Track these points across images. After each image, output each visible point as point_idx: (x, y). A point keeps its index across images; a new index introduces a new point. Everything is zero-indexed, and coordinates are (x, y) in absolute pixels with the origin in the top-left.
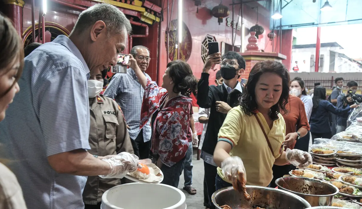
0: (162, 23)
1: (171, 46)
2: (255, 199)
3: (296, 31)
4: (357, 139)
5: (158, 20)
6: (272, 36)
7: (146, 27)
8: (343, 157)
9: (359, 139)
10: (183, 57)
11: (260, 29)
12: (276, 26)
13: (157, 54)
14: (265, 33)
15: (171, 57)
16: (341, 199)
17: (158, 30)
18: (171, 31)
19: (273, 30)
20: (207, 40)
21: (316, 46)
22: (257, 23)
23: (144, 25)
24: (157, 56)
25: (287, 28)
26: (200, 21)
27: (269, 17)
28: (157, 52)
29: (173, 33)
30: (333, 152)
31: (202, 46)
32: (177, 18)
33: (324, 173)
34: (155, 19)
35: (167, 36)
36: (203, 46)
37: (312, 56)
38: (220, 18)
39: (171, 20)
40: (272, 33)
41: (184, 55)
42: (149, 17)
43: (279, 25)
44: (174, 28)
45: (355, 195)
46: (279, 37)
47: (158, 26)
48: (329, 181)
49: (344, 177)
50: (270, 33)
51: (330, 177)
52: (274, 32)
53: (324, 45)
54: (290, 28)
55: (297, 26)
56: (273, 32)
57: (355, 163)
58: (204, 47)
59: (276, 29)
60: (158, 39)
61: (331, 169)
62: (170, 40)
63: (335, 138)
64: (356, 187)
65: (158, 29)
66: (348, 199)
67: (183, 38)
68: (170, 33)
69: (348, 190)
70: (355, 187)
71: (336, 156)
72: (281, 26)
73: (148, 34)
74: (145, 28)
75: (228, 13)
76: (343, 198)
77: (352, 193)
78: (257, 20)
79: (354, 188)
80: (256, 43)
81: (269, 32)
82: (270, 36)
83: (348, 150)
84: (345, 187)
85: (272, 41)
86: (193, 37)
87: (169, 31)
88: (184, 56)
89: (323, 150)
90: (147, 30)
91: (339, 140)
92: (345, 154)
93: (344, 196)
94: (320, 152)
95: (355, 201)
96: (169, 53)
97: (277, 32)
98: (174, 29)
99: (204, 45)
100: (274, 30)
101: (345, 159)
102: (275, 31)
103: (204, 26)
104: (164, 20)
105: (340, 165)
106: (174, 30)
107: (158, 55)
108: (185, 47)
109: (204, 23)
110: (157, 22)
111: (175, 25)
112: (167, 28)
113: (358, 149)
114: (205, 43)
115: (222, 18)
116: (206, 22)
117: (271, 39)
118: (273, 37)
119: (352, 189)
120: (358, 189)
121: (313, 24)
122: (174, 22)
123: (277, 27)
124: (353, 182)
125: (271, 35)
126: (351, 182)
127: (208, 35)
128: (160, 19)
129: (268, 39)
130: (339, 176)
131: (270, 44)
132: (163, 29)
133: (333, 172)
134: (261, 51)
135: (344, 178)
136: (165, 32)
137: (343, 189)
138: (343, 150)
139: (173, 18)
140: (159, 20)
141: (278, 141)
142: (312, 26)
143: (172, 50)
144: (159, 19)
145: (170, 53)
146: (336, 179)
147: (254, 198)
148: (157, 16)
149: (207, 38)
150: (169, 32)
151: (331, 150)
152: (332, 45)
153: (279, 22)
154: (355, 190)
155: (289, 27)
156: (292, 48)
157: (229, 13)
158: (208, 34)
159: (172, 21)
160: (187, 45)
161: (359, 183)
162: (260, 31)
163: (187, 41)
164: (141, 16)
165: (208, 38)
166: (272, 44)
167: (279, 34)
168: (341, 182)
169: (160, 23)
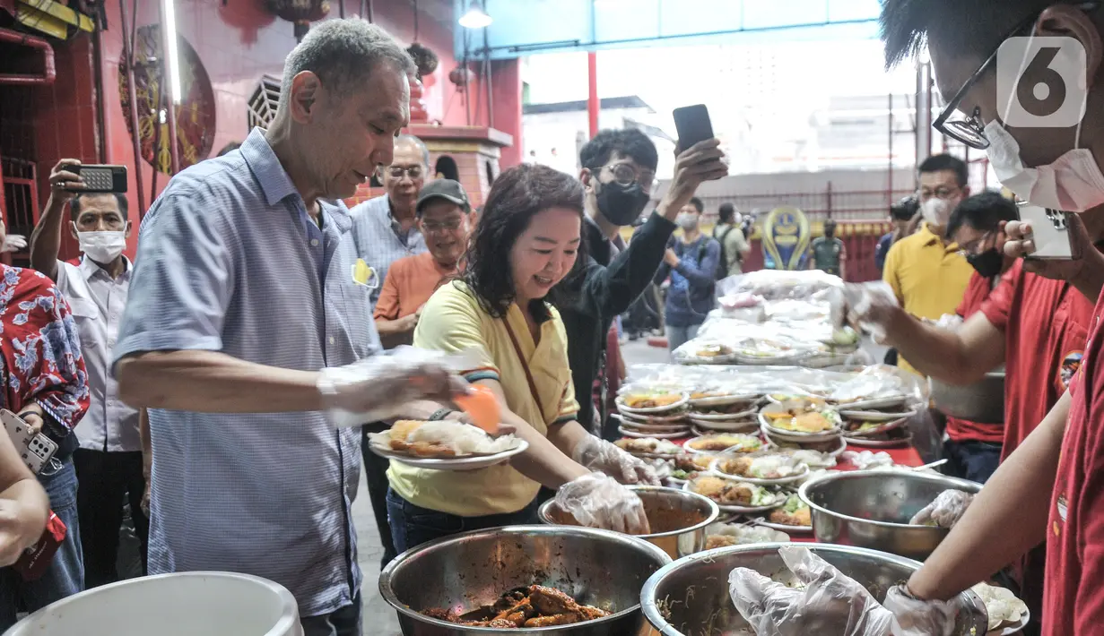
0: (103, 36)
1: (144, 115)
2: (504, 565)
3: (527, 62)
4: (732, 356)
5: (86, 24)
6: (463, 79)
7: (44, 48)
8: (706, 409)
9: (737, 354)
10: (188, 152)
11: (427, 57)
12: (472, 48)
13: (97, 142)
14: (441, 70)
15: (148, 151)
16: (728, 521)
17: (91, 62)
18: (139, 64)
19: (465, 59)
20: (264, 93)
21: (587, 104)
22: (416, 39)
23: (34, 41)
24: (97, 149)
25: (503, 55)
26: (235, 33)
27: (451, 22)
28: (97, 137)
29: (148, 71)
30: (681, 397)
31: (249, 113)
32: (156, 22)
33: (667, 460)
34: (73, 21)
35: (128, 79)
36: (253, 112)
37: (580, 133)
38: (301, 22)
39: (137, 27)
40: (462, 71)
41: (192, 144)
42: (51, 12)
43: (481, 45)
44: (150, 53)
45: (759, 504)
46: (482, 81)
47: (91, 45)
48: (685, 479)
49: (721, 461)
50: (457, 71)
51: (685, 467)
52: (468, 66)
53: (609, 104)
54: (513, 55)
55: (531, 48)
56: (464, 65)
57: (738, 420)
58: (254, 118)
59: (472, 57)
60: (94, 91)
61: (682, 445)
62: (139, 96)
63: (677, 358)
64: (757, 485)
65: (90, 55)
66: (742, 518)
67: (184, 87)
68: (139, 70)
69: (738, 495)
70: (754, 483)
71: (688, 408)
72: (486, 50)
73: (54, 73)
74: (39, 54)
75: (323, 6)
76: (733, 519)
77: (750, 501)
78: (416, 30)
79: (751, 487)
80: (421, 101)
81: (452, 67)
82: (456, 79)
83: (717, 388)
84: (731, 488)
85: (464, 94)
86: (215, 86)
87: (134, 63)
88: (192, 147)
89: (654, 397)
90: (51, 60)
91: (687, 364)
92: (710, 400)
93: (731, 513)
94: (646, 403)
95: (761, 520)
96: (139, 138)
97: (477, 67)
98: (148, 59)
99: (256, 109)
100: (467, 61)
101: (712, 412)
102: (471, 61)
103: (249, 48)
104: (109, 26)
105: (703, 430)
106: (151, 62)
107: (100, 147)
108: (194, 118)
109: (249, 38)
110: (84, 32)
111: (152, 45)
112: (124, 52)
113: (740, 380)
114: (256, 102)
115: (306, 21)
116: (256, 34)
117: (460, 88)
118: (466, 82)
119: (749, 491)
120: (763, 489)
121: (576, 43)
122: (150, 35)
123: (477, 52)
124: (748, 472)
125: (459, 75)
126: (742, 471)
127: (266, 77)
128: (95, 22)
129: (453, 87)
130: (708, 462)
131: (460, 102)
132: (111, 59)
133: (687, 452)
134: (436, 125)
135: (723, 466)
136: (117, 66)
137: (728, 494)
138: (704, 388)
139: (143, 21)
140: (93, 25)
141: (556, 379)
142: (574, 48)
143: (148, 128)
144: (91, 20)
145: (142, 140)
146: (701, 470)
147: (502, 563)
148: (84, 13)
149: (263, 87)
150: (132, 68)
151: (673, 393)
152: (628, 102)
153: (481, 36)
154: (756, 492)
155: (510, 51)
156: (523, 113)
157: (328, 7)
158: (267, 74)
159: (139, 33)
160: (198, 109)
161: (762, 473)
162: (428, 63)
163: (198, 99)
164: (17, 9)
165: (268, 86)
166: (465, 103)
167: (483, 73)
168: (716, 476)
169: (95, 36)
